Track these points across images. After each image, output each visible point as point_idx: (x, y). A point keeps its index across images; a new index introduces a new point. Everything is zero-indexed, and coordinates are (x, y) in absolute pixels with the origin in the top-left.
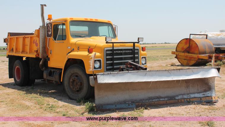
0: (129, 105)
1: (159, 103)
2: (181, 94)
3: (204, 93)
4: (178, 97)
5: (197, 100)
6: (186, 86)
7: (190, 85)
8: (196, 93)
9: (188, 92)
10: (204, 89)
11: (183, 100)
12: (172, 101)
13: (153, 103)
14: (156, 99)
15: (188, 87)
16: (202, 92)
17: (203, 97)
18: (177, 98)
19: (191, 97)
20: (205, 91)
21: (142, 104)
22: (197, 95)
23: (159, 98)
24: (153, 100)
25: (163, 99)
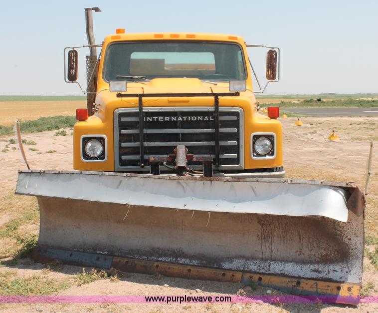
0: (98, 259)
1: (169, 268)
2: (243, 257)
3: (320, 267)
4: (232, 262)
5: (284, 285)
6: (260, 234)
7: (275, 233)
8: (291, 261)
9: (267, 254)
10: (324, 253)
11: (238, 276)
12: (207, 272)
13: (155, 264)
14: (170, 256)
15: (266, 237)
16: (312, 263)
17: (312, 279)
18: (226, 265)
19: (272, 272)
20: (326, 260)
21: (127, 262)
22: (292, 269)
23: (177, 254)
24: (160, 259)
25: (188, 261)
